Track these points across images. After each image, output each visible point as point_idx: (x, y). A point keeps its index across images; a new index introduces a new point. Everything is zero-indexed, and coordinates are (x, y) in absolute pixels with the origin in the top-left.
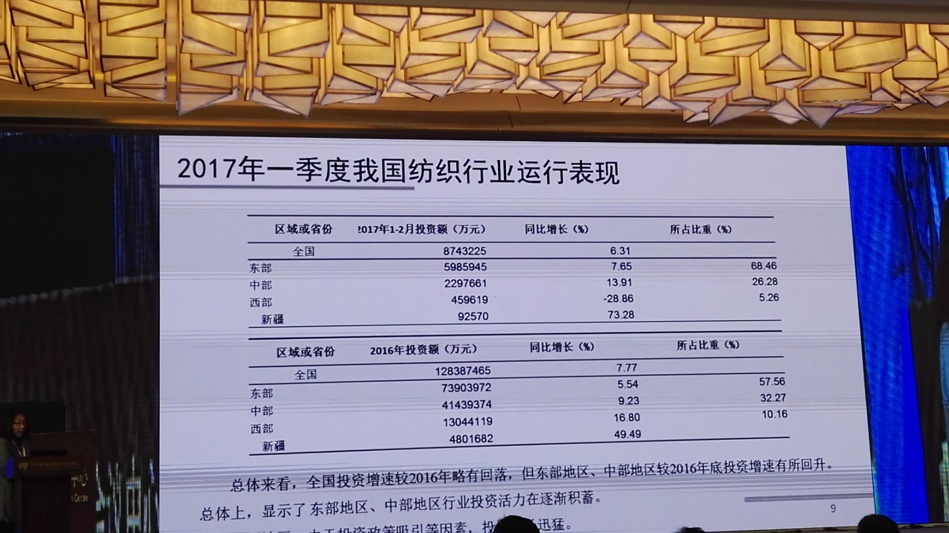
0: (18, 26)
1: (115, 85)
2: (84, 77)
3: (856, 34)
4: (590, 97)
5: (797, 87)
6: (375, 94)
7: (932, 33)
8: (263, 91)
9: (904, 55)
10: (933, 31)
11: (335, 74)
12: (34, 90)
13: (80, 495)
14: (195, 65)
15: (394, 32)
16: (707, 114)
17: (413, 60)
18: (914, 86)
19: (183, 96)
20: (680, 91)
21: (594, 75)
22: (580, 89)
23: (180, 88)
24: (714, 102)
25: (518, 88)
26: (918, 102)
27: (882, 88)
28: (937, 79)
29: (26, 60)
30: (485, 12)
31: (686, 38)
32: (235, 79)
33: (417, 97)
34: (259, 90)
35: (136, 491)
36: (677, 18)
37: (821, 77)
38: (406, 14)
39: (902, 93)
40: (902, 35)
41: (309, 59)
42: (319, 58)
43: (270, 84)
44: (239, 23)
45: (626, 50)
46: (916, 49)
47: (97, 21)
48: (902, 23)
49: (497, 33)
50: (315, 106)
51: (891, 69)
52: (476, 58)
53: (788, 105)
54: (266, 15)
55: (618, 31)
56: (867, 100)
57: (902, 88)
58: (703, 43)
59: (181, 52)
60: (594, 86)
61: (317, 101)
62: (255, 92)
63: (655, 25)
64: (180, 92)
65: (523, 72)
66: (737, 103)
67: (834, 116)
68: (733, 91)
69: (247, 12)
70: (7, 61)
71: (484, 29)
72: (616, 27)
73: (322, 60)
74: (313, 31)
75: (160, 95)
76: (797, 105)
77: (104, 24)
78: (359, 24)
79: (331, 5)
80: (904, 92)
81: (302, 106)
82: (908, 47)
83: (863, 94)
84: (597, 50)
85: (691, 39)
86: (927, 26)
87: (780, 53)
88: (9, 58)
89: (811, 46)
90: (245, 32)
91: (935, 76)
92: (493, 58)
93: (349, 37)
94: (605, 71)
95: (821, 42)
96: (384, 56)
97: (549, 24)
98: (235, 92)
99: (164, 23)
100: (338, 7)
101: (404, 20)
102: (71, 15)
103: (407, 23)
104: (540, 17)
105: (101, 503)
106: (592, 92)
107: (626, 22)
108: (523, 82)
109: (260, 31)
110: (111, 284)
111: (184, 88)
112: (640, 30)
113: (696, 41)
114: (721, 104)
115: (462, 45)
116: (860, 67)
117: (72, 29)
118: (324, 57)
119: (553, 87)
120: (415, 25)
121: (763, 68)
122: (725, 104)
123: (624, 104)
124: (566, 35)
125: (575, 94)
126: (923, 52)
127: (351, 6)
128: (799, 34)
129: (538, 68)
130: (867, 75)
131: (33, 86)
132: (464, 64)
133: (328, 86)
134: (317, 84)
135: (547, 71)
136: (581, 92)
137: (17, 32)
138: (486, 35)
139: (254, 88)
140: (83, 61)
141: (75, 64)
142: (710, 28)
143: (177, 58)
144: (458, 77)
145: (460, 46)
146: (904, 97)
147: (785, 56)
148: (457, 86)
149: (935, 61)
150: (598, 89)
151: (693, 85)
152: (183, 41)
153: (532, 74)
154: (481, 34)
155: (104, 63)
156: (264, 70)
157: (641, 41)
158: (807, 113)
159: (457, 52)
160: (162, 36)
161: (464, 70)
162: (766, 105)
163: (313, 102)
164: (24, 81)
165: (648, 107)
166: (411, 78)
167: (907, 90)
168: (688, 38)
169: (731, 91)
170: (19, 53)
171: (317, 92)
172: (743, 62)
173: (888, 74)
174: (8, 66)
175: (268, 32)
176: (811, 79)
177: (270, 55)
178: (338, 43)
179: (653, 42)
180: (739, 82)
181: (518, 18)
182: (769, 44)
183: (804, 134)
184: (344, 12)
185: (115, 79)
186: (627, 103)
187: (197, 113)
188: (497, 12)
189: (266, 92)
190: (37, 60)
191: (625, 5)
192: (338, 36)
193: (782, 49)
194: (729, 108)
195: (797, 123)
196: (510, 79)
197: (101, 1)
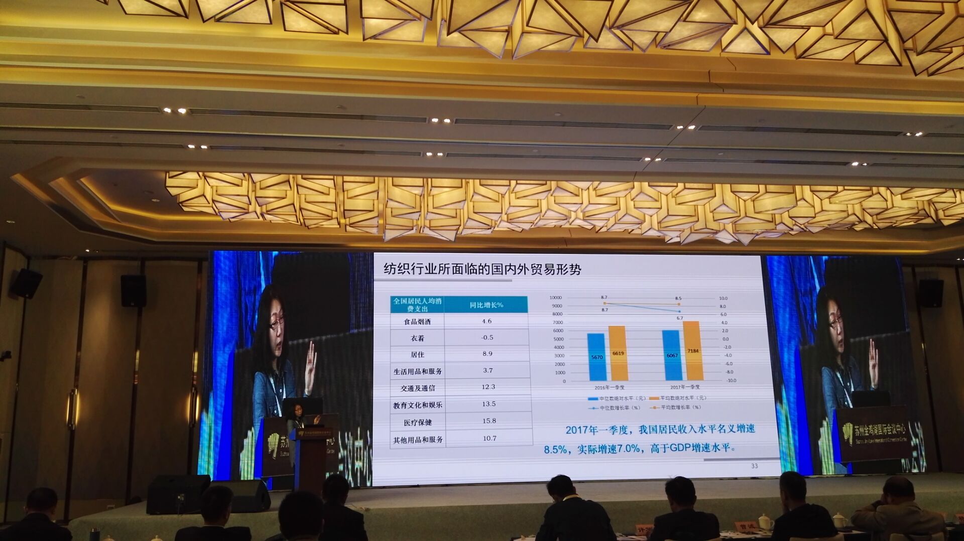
0: (300, 195)
1: (351, 225)
2: (335, 222)
3: (767, 192)
4: (611, 229)
5: (732, 222)
6: (491, 229)
7: (812, 191)
8: (430, 228)
9: (795, 204)
10: (812, 189)
11: (469, 218)
12: (308, 228)
13: (330, 449)
14: (394, 214)
15: (502, 194)
16: (679, 238)
17: (512, 210)
18: (801, 221)
19: (387, 231)
20: (663, 225)
21: (614, 217)
22: (606, 225)
23: (385, 227)
24: (683, 231)
25: (570, 225)
26: (802, 230)
27: (782, 223)
28: (814, 217)
29: (304, 212)
30: (552, 182)
31: (667, 195)
32: (415, 221)
33: (514, 230)
34: (428, 227)
35: (360, 448)
36: (662, 184)
37: (747, 216)
38: (509, 184)
39: (794, 225)
40: (794, 192)
41: (455, 210)
42: (460, 209)
43: (433, 224)
44: (418, 191)
45: (632, 202)
46: (803, 200)
47: (342, 191)
48: (794, 185)
49: (559, 193)
50: (458, 236)
51: (787, 212)
52: (547, 208)
53: (727, 233)
54: (432, 187)
55: (627, 192)
56: (773, 229)
57: (794, 222)
58: (677, 198)
59: (386, 207)
60: (614, 223)
61: (458, 233)
62: (426, 228)
63: (649, 187)
64: (386, 229)
65: (573, 215)
66: (697, 231)
67: (754, 239)
68: (695, 225)
69: (422, 185)
70: (295, 213)
71: (552, 192)
72: (626, 190)
73: (462, 210)
74: (458, 194)
75: (374, 231)
76: (732, 233)
77: (346, 193)
78: (483, 190)
79: (467, 180)
80: (795, 225)
81: (451, 236)
82: (798, 199)
83: (771, 226)
84: (615, 203)
85: (670, 196)
86: (809, 187)
87: (722, 203)
88: (296, 211)
89: (740, 199)
90: (421, 196)
91: (814, 216)
92: (556, 208)
93: (476, 197)
94: (620, 214)
95: (746, 196)
96: (496, 207)
97: (588, 188)
98: (415, 228)
100: (471, 181)
101: (507, 188)
102: (328, 188)
103: (509, 189)
104: (583, 185)
105: (342, 453)
106: (613, 226)
107: (633, 186)
108: (573, 221)
109: (429, 195)
110: (347, 333)
111: (388, 227)
112: (640, 191)
113: (673, 197)
114: (687, 232)
115: (540, 201)
116: (769, 211)
117: (328, 196)
118: (463, 209)
119: (590, 223)
120: (513, 190)
121: (712, 212)
122: (689, 232)
123: (632, 233)
124: (598, 195)
125: (603, 227)
126: (807, 202)
127: (478, 181)
128: (733, 192)
129: (582, 213)
130: (773, 215)
131: (308, 227)
132: (540, 211)
133: (465, 225)
134: (459, 224)
135: (587, 215)
136: (606, 226)
137: (300, 198)
138: (553, 195)
139: (425, 226)
140: (334, 213)
141: (330, 214)
142: (681, 189)
143: (384, 211)
144: (536, 218)
145: (538, 202)
146: (795, 228)
147: (725, 204)
148: (537, 223)
149: (813, 207)
150: (616, 225)
151: (671, 221)
152: (387, 201)
153: (578, 217)
154: (550, 195)
155: (345, 214)
156: (430, 216)
157: (642, 197)
158: (737, 237)
159: (536, 205)
160: (376, 198)
161: (540, 215)
162: (714, 233)
163: (456, 234)
164: (303, 224)
165: (645, 234)
166: (511, 219)
167: (797, 223)
168: (668, 196)
169: (693, 225)
170: (301, 209)
171: (459, 228)
172: (700, 209)
173: (786, 215)
174: (295, 216)
175: (433, 196)
176: (740, 218)
177: (434, 208)
178: (471, 201)
179: (648, 197)
180: (698, 219)
181: (570, 186)
182: (715, 198)
183: (736, 249)
184: (473, 184)
185: (351, 222)
186: (633, 232)
187: (394, 240)
188: (559, 182)
189: (431, 228)
190: (310, 213)
191: (632, 177)
192: (471, 197)
193: (723, 201)
194: (692, 235)
195: (733, 242)
196: (566, 219)
197: (345, 180)
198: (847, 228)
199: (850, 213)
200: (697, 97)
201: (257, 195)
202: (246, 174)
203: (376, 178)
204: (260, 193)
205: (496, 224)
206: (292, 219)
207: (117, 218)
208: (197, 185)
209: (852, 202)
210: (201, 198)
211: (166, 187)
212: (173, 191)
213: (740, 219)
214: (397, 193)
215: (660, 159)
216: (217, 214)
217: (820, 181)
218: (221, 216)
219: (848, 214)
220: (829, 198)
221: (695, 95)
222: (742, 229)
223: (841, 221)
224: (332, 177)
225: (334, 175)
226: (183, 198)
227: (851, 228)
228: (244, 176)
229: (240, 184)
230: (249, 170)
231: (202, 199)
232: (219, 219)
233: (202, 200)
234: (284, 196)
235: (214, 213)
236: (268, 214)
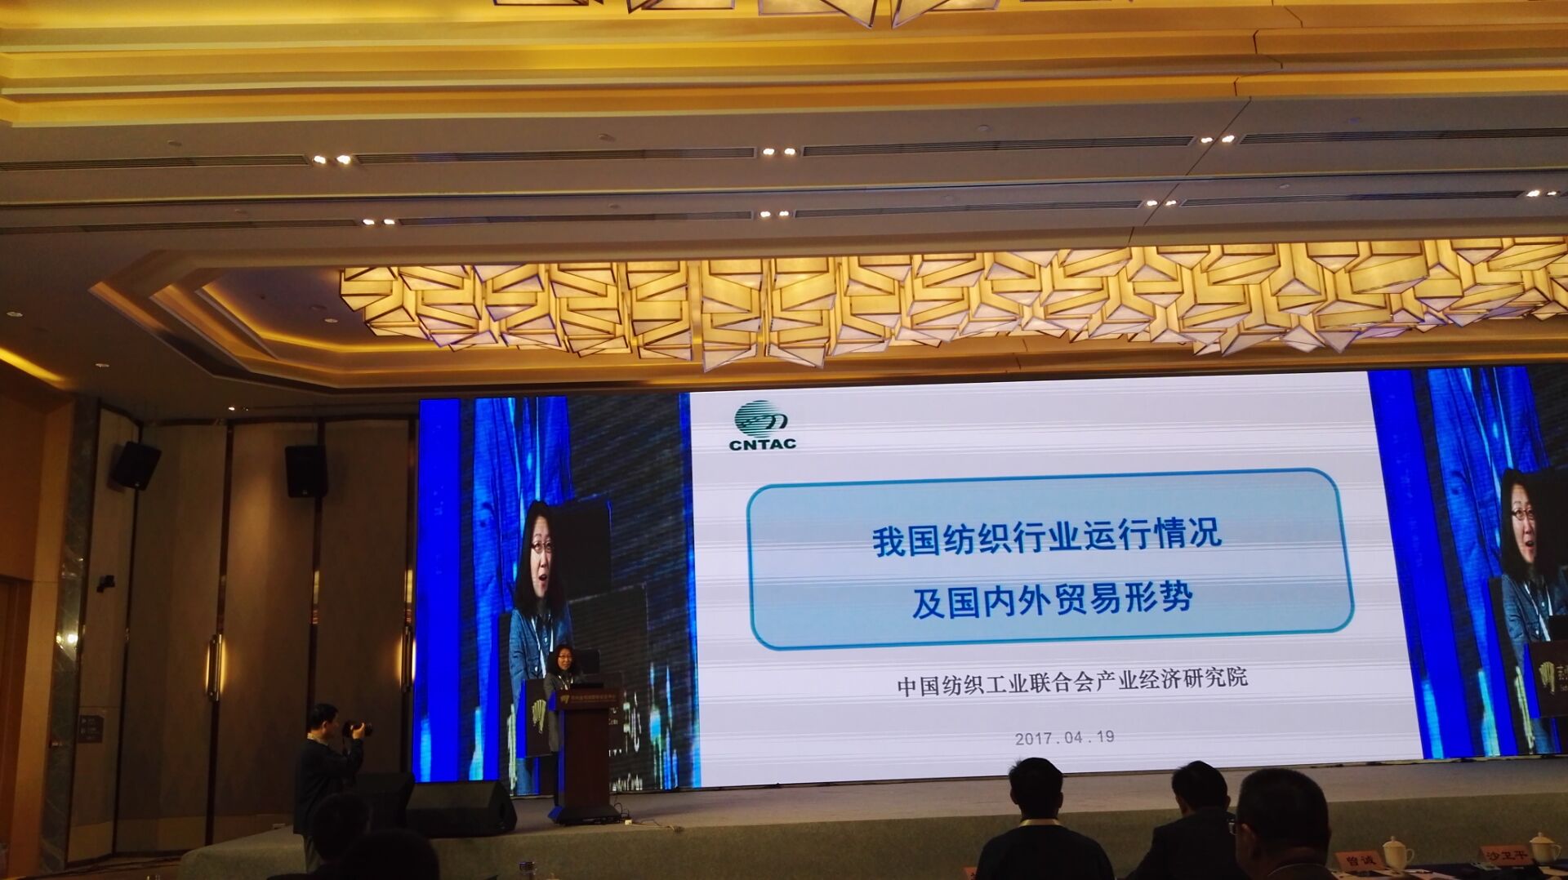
0: (559, 298)
1: (647, 347)
2: (620, 342)
3: (1372, 255)
4: (1095, 335)
5: (1312, 312)
6: (883, 342)
7: (1455, 250)
8: (779, 346)
9: (1425, 273)
10: (1455, 246)
11: (843, 324)
12: (579, 356)
14: (715, 323)
15: (899, 281)
16: (1218, 345)
17: (918, 307)
18: (1439, 305)
19: (707, 354)
20: (1188, 322)
21: (1100, 311)
22: (1086, 327)
23: (703, 347)
24: (1225, 332)
25: (1023, 330)
26: (1441, 322)
27: (1403, 309)
28: (1461, 297)
29: (568, 328)
30: (985, 254)
31: (1192, 269)
32: (753, 335)
33: (925, 344)
34: (775, 344)
36: (1182, 248)
37: (1338, 300)
38: (909, 262)
39: (1425, 313)
40: (1422, 252)
41: (820, 312)
42: (829, 310)
43: (785, 338)
44: (753, 282)
45: (1130, 284)
46: (1438, 266)
47: (628, 288)
48: (1421, 240)
49: (998, 274)
50: (827, 358)
51: (1412, 289)
52: (979, 301)
53: (1304, 332)
54: (777, 273)
55: (1120, 266)
56: (1387, 322)
57: (1424, 307)
58: (1210, 273)
59: (702, 312)
60: (1100, 323)
61: (828, 351)
62: (772, 345)
63: (1159, 257)
64: (705, 351)
65: (1027, 312)
66: (1248, 332)
67: (1354, 342)
68: (1245, 320)
69: (760, 271)
70: (553, 331)
71: (986, 271)
72: (1118, 262)
73: (832, 312)
74: (821, 284)
75: (687, 356)
77: (634, 291)
78: (864, 275)
79: (838, 259)
80: (1427, 312)
81: (814, 358)
82: (1430, 265)
83: (1383, 315)
84: (1100, 287)
85: (1198, 269)
86: (1449, 241)
87: (1292, 277)
88: (554, 327)
89: (1325, 270)
90: (760, 290)
91: (1461, 294)
92: (996, 300)
93: (855, 288)
94: (1111, 305)
95: (1335, 264)
96: (890, 304)
98: (754, 348)
99: (686, 286)
100: (844, 260)
101: (907, 268)
102: (604, 285)
103: (910, 271)
104: (1041, 257)
106: (1098, 328)
107: (1129, 256)
108: (1027, 323)
109: (773, 289)
111: (708, 346)
112: (1143, 263)
113: (1202, 272)
114: (1232, 334)
115: (965, 289)
116: (1379, 288)
117: (605, 299)
118: (833, 309)
119: (1058, 326)
120: (918, 274)
121: (1275, 295)
122: (1237, 333)
123: (1133, 340)
124: (1068, 274)
125: (1081, 332)
126: (1447, 269)
127: (856, 259)
128: (1311, 257)
129: (1042, 309)
130: (1387, 295)
131: (578, 352)
132: (967, 307)
133: (837, 337)
134: (827, 335)
135: (1050, 311)
136: (1087, 330)
137: (559, 304)
138: (990, 278)
139: (770, 343)
140: (618, 327)
141: (611, 330)
142: (1216, 257)
143: (699, 320)
144: (962, 321)
145: (963, 290)
146: (1428, 318)
147: (1298, 280)
148: (963, 331)
149: (1459, 278)
150: (1104, 326)
151: (1202, 315)
152: (703, 302)
153: (1036, 314)
154: (982, 278)
155: (636, 328)
156: (778, 325)
157: (1146, 274)
158: (1323, 338)
159: (960, 296)
160: (685, 299)
161: (969, 314)
162: (1280, 333)
163: (826, 354)
164: (569, 349)
165: (1156, 341)
166: (917, 324)
167: (1432, 310)
168: (1194, 269)
169: (1242, 320)
170: (562, 322)
171: (828, 343)
172: (1254, 291)
173: (1410, 292)
174: (554, 336)
176: (1326, 303)
177: (782, 310)
178: (845, 295)
179: (1158, 274)
180: (1251, 310)
181: (1019, 260)
182: (1280, 269)
183: (1322, 361)
184: (849, 264)
185: (646, 342)
186: (1136, 339)
187: (719, 371)
188: (997, 254)
189: (781, 345)
190: (578, 328)
191: (1124, 239)
192: (845, 287)
193: (1294, 274)
194: (1241, 337)
195: (1315, 349)
196: (1015, 320)
197: (629, 269)
198: (1522, 315)
199: (1527, 287)
200: (1235, 83)
201: (490, 302)
202: (468, 268)
203: (683, 263)
204: (494, 299)
205: (892, 334)
206: (551, 341)
207: (270, 352)
208: (392, 291)
209: (1531, 266)
210: (398, 312)
211: (341, 296)
212: (355, 303)
213: (1326, 307)
214: (718, 286)
215: (1174, 202)
216: (428, 339)
217: (1467, 230)
218: (434, 341)
219: (1524, 289)
220: (1488, 261)
221: (1230, 80)
222: (1332, 323)
223: (1510, 302)
224: (607, 265)
225: (611, 261)
226: (370, 314)
227: (1529, 315)
228: (466, 272)
229: (459, 285)
230: (475, 259)
231: (401, 312)
232: (433, 347)
233: (401, 314)
234: (533, 302)
235: (424, 337)
236: (511, 334)
